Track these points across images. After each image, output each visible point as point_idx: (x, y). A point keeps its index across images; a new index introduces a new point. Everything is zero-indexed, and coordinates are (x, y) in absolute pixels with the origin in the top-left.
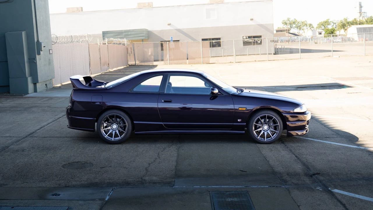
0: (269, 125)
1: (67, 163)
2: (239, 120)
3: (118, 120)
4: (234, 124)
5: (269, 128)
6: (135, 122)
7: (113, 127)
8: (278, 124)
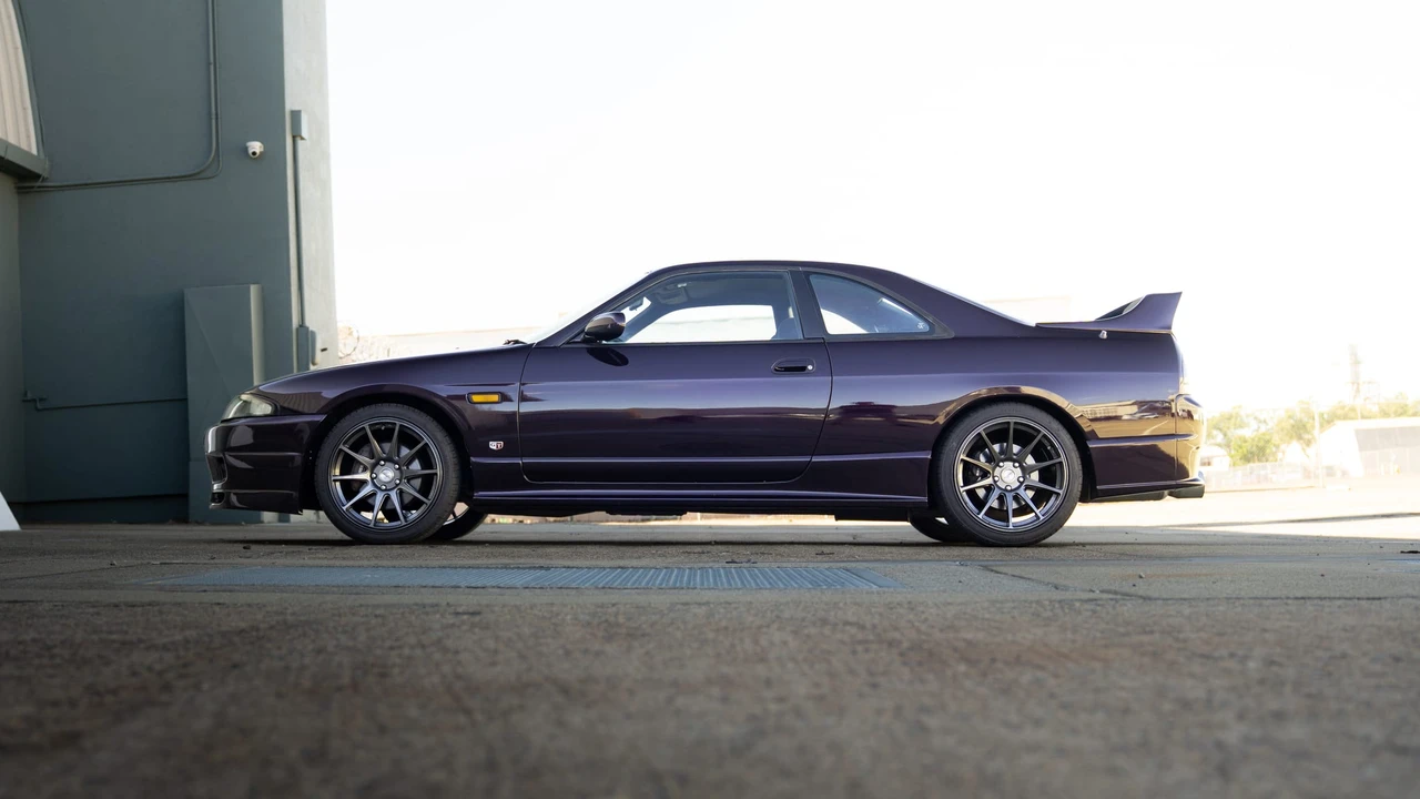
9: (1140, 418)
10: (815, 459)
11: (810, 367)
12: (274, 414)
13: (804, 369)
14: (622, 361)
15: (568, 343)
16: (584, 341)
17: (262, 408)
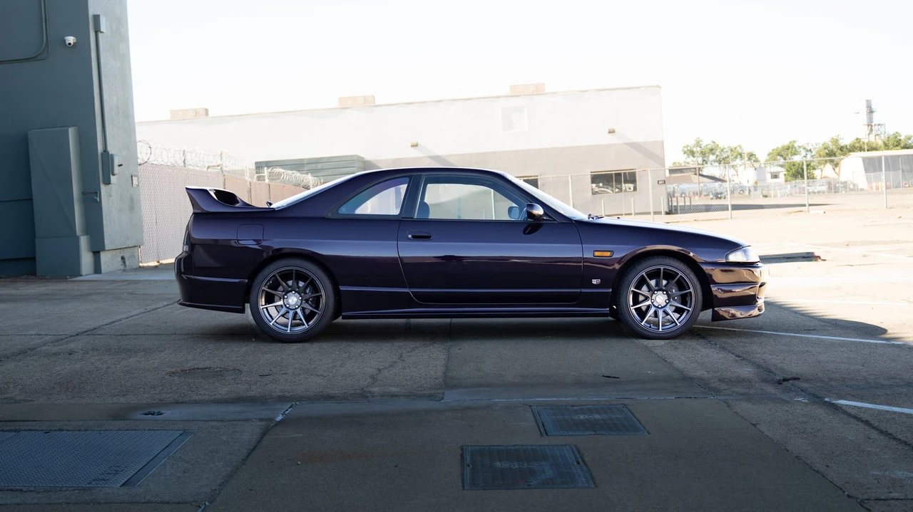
0: (667, 294)
1: (179, 370)
2: (595, 282)
3: (301, 284)
4: (583, 290)
5: (667, 301)
6: (342, 288)
7: (290, 301)
8: (689, 291)
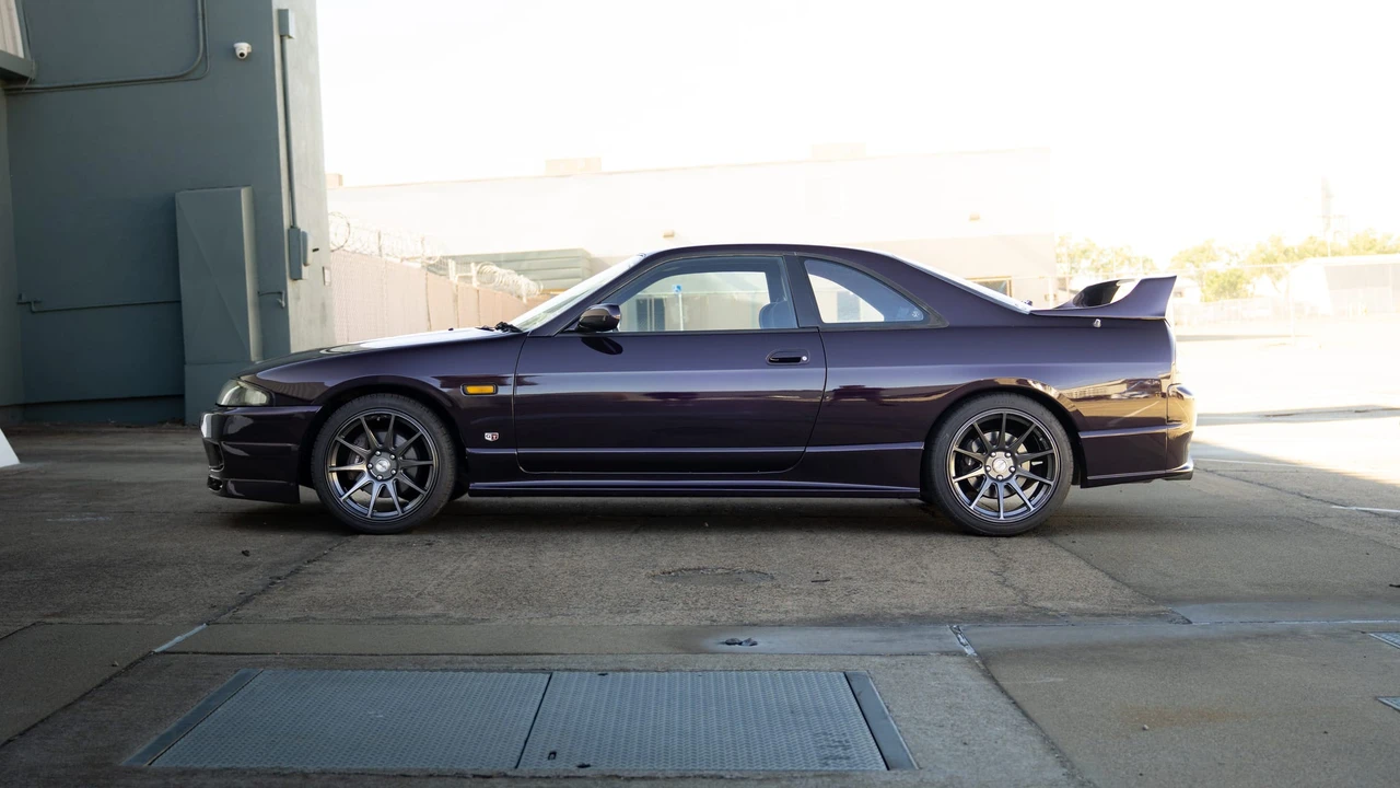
9: (1130, 398)
10: (809, 450)
11: (804, 358)
12: (270, 404)
13: (798, 360)
14: (618, 350)
15: (562, 332)
16: (578, 330)
17: (257, 398)
